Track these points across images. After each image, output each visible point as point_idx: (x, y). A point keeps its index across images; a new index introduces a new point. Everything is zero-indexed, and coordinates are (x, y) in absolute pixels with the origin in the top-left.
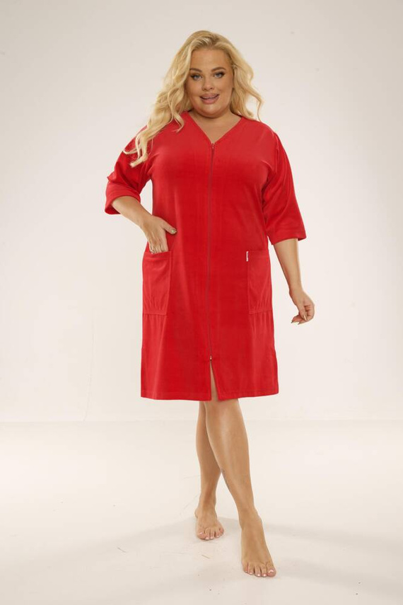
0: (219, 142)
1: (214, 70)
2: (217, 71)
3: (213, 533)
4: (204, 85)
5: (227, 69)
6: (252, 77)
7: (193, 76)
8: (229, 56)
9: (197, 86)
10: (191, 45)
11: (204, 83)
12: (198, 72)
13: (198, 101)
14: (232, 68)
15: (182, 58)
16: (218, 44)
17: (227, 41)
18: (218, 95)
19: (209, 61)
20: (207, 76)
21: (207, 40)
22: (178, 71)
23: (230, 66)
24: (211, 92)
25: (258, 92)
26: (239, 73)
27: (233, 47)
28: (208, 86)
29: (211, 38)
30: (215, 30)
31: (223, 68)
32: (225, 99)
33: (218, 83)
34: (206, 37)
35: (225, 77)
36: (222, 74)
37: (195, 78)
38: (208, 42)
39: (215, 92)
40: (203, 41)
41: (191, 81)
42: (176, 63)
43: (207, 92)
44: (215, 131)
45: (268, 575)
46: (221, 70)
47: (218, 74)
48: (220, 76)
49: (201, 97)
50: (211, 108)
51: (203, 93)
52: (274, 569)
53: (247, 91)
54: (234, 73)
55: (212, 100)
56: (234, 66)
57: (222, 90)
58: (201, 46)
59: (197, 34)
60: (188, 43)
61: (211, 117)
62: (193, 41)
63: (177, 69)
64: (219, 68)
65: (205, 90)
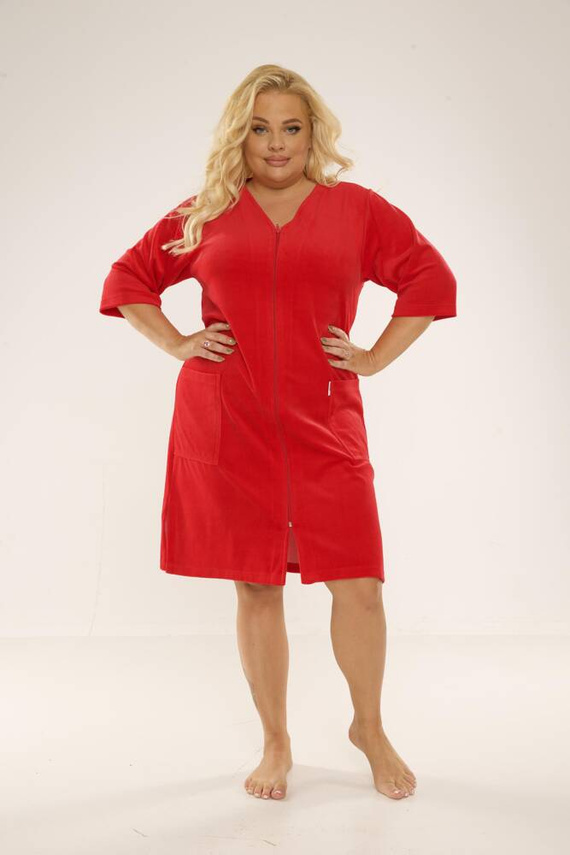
0: (287, 227)
1: (287, 122)
2: (291, 124)
4: (270, 143)
5: (303, 123)
6: (337, 136)
7: (256, 129)
8: (307, 104)
9: (261, 144)
10: (255, 84)
11: (271, 141)
12: (264, 124)
13: (259, 165)
14: (311, 120)
15: (240, 103)
16: (293, 86)
17: (305, 83)
18: (288, 159)
19: (278, 109)
20: (276, 131)
21: (278, 79)
22: (234, 124)
23: (307, 119)
24: (281, 153)
26: (319, 128)
28: (277, 145)
29: (283, 77)
30: (289, 65)
31: (298, 121)
32: (297, 163)
33: (291, 142)
34: (280, 76)
35: (301, 134)
36: (297, 129)
37: (259, 131)
38: (278, 83)
39: (285, 154)
40: (270, 80)
41: (253, 136)
43: (275, 154)
44: (281, 209)
46: (294, 124)
47: (290, 129)
48: (294, 131)
49: (266, 160)
50: (278, 173)
51: (268, 154)
54: (312, 128)
55: (281, 163)
56: (314, 118)
57: (296, 152)
58: (269, 87)
59: (263, 69)
60: (250, 81)
61: (277, 186)
62: (258, 81)
63: (233, 119)
64: (293, 121)
65: (272, 150)
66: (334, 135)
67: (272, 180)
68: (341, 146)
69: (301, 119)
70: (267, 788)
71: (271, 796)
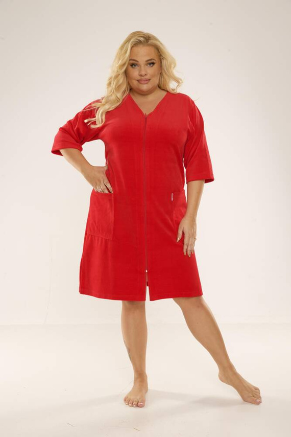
0: (150, 115)
1: (148, 61)
2: (150, 62)
4: (139, 72)
5: (156, 61)
7: (132, 65)
8: (158, 50)
9: (135, 73)
10: (131, 42)
11: (140, 71)
12: (136, 62)
13: (135, 84)
14: (160, 58)
15: (123, 51)
16: (150, 42)
17: (156, 40)
18: (150, 80)
19: (143, 54)
20: (142, 66)
21: (142, 39)
22: (120, 62)
23: (158, 58)
24: (145, 77)
26: (164, 62)
27: (161, 43)
28: (143, 73)
30: (147, 30)
31: (153, 59)
32: (155, 81)
33: (150, 71)
34: (143, 37)
35: (155, 66)
36: (153, 64)
37: (133, 66)
38: (142, 41)
39: (148, 77)
40: (136, 39)
41: (130, 68)
42: (119, 56)
43: (143, 78)
44: (148, 105)
46: (152, 61)
47: (150, 64)
48: (152, 65)
49: (138, 81)
50: (145, 87)
51: (139, 78)
54: (161, 62)
55: (146, 82)
57: (153, 76)
58: (138, 43)
59: (134, 34)
60: (128, 40)
61: (144, 94)
62: (132, 40)
63: (120, 59)
64: (151, 60)
65: (141, 75)
66: (173, 66)
67: (142, 91)
68: (176, 72)
69: (155, 59)
70: (136, 401)
71: (137, 406)
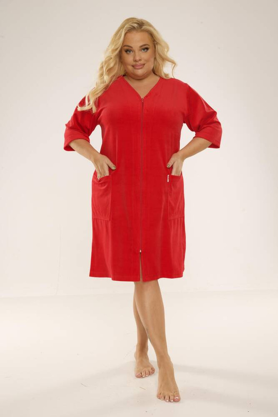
0: (146, 97)
1: (142, 46)
2: (144, 47)
3: (147, 372)
4: (134, 57)
5: (151, 45)
6: (168, 51)
7: (127, 51)
8: (151, 35)
9: (129, 58)
10: (124, 28)
12: (130, 48)
13: (130, 68)
14: (154, 44)
15: (117, 38)
16: (144, 27)
17: (150, 26)
18: (144, 64)
19: (137, 40)
20: (137, 51)
21: (136, 25)
23: (153, 43)
24: (140, 62)
25: (172, 59)
26: (158, 47)
27: (155, 29)
28: (137, 58)
29: (138, 24)
30: (140, 16)
31: (147, 45)
32: (150, 66)
33: (144, 56)
34: (136, 23)
35: (149, 51)
36: (147, 49)
37: (128, 52)
38: (138, 26)
39: (142, 62)
40: (132, 26)
41: (124, 54)
42: (114, 41)
43: (137, 63)
44: (143, 89)
45: (174, 401)
46: (146, 47)
47: (144, 49)
48: (146, 50)
49: (133, 66)
50: (140, 72)
51: (134, 63)
52: (179, 396)
53: (164, 59)
54: (155, 47)
55: (140, 67)
56: (155, 42)
57: (147, 61)
58: (131, 30)
59: (128, 20)
60: (122, 27)
61: (140, 79)
62: (126, 27)
64: (145, 45)
65: (135, 61)
67: (137, 76)
69: (149, 44)
